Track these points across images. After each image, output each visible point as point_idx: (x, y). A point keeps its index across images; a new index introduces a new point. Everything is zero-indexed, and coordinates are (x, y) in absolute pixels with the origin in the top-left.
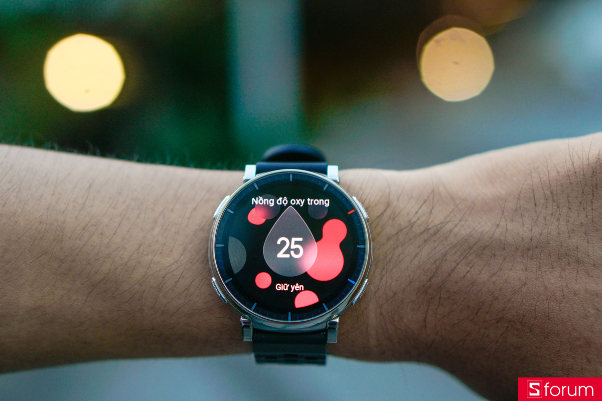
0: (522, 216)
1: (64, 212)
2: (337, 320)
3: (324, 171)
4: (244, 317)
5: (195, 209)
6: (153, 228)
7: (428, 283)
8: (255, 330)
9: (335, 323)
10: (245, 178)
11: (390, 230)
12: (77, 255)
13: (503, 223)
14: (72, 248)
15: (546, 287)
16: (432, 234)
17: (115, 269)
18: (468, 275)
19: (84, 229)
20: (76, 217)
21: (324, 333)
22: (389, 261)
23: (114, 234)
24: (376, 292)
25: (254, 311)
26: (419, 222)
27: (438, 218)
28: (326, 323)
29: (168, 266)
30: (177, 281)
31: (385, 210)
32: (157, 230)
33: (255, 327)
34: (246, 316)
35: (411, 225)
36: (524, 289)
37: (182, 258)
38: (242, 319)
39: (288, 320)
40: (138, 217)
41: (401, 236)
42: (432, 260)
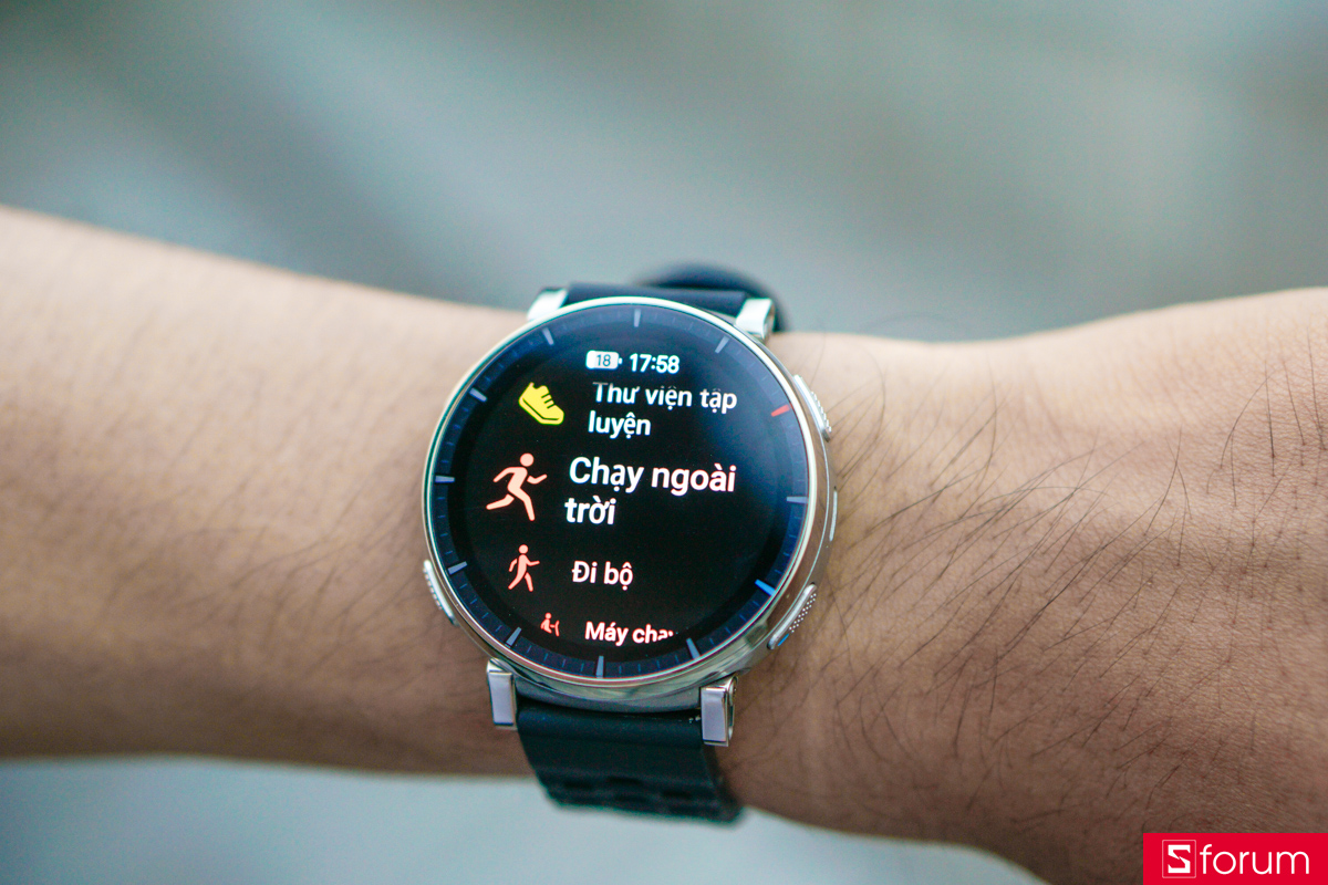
0: (1234, 482)
7: (968, 648)
26: (956, 486)
35: (935, 496)
36: (1226, 674)
41: (904, 522)
42: (981, 589)
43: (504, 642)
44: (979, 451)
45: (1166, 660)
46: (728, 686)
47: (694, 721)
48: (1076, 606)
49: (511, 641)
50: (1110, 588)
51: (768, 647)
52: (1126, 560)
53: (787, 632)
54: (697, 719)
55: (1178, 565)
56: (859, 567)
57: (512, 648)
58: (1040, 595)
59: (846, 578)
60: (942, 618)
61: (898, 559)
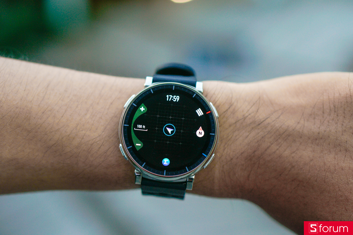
0: (314, 118)
1: (31, 102)
2: (194, 177)
3: (194, 85)
4: (137, 170)
5: (111, 103)
6: (86, 114)
7: (253, 154)
8: (143, 178)
9: (192, 179)
10: (145, 85)
11: (232, 120)
12: (39, 128)
13: (302, 122)
14: (35, 124)
15: (325, 164)
16: (257, 125)
17: (62, 138)
18: (278, 152)
19: (43, 113)
20: (39, 105)
21: (185, 184)
22: (230, 139)
23: (62, 117)
24: (220, 158)
25: (143, 167)
26: (250, 116)
27: (261, 115)
28: (186, 179)
29: (95, 138)
30: (100, 148)
31: (229, 108)
32: (88, 116)
33: (144, 177)
34: (138, 169)
35: (245, 118)
36: (312, 163)
37: (103, 133)
38: (136, 171)
39: (163, 175)
40: (77, 107)
41: (238, 124)
42: (256, 140)
50: (285, 142)
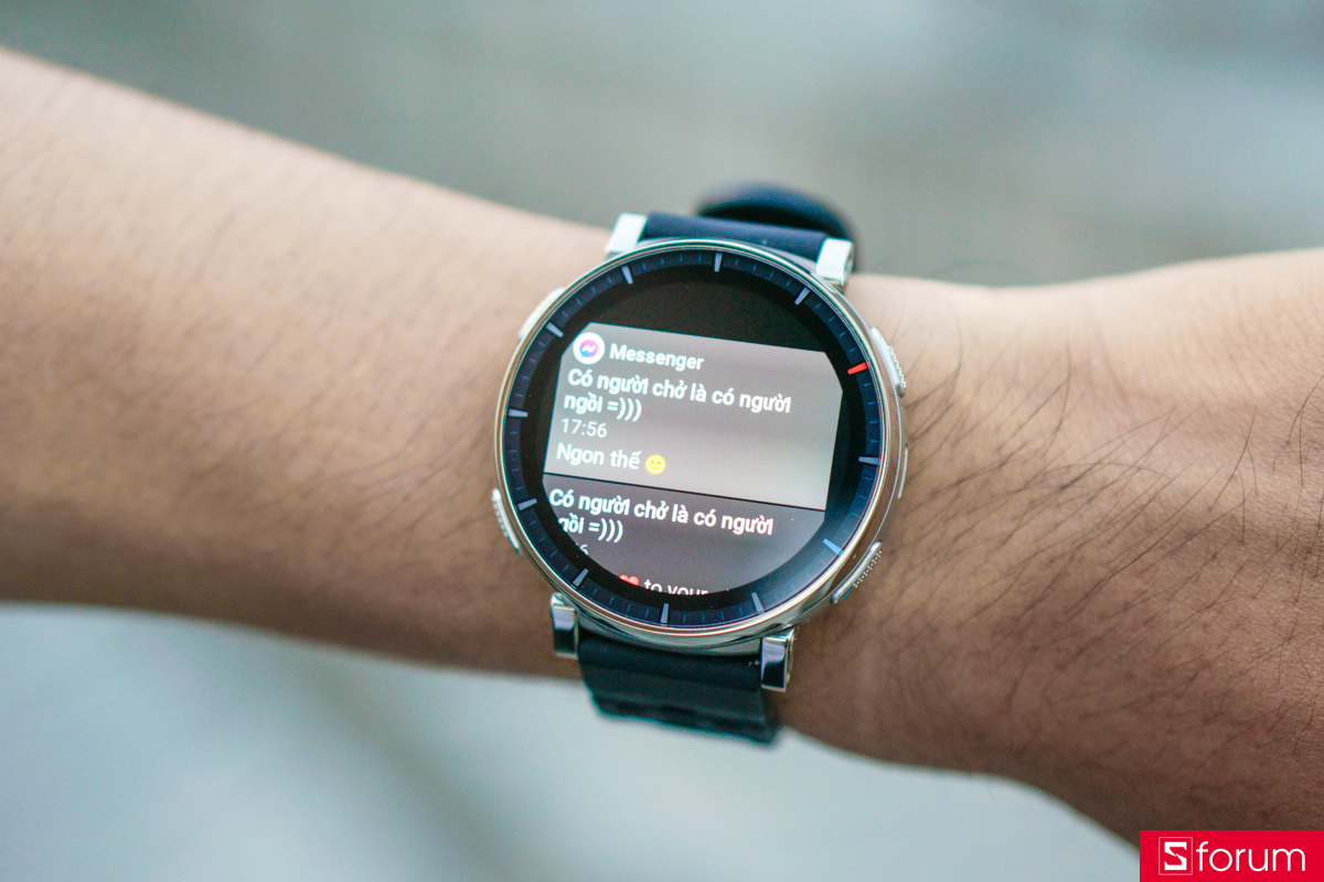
0: (1302, 460)
13: (1245, 472)
26: (1025, 452)
27: (1075, 447)
41: (970, 486)
42: (1043, 557)
43: (571, 583)
44: (1047, 417)
45: (1226, 634)
46: (790, 636)
47: (753, 665)
48: (1138, 577)
49: (578, 581)
50: (1173, 561)
51: (831, 601)
52: (1190, 536)
53: (851, 587)
54: (757, 663)
55: (1242, 541)
56: (923, 527)
57: (578, 589)
58: (1102, 565)
59: (909, 537)
60: (1004, 583)
61: (962, 522)
